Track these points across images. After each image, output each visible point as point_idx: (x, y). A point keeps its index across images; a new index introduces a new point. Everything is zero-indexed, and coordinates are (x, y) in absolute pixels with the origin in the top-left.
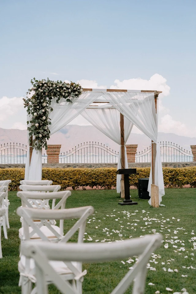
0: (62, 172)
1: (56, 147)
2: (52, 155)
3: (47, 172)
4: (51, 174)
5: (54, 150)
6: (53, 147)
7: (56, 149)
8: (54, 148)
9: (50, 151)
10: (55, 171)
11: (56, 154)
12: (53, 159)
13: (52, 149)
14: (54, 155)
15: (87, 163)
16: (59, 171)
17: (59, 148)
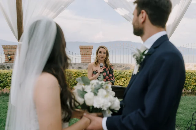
0: (86, 74)
1: (89, 48)
2: (84, 55)
3: (70, 74)
4: (74, 76)
5: (87, 50)
6: (85, 47)
7: (88, 50)
8: (86, 49)
9: (83, 51)
10: (78, 74)
11: (88, 55)
12: (86, 59)
13: (84, 50)
14: (87, 55)
15: (118, 63)
16: (83, 74)
17: (91, 49)
